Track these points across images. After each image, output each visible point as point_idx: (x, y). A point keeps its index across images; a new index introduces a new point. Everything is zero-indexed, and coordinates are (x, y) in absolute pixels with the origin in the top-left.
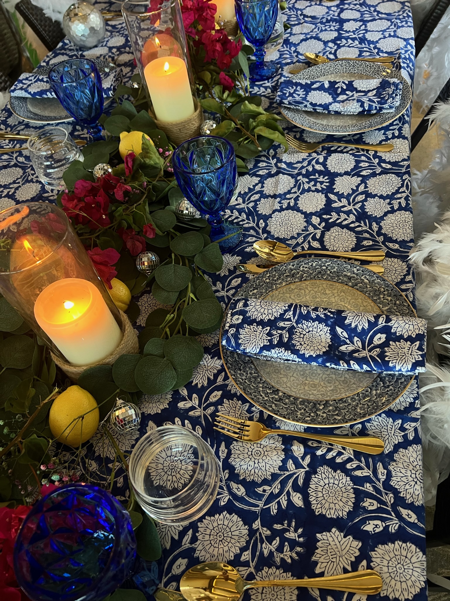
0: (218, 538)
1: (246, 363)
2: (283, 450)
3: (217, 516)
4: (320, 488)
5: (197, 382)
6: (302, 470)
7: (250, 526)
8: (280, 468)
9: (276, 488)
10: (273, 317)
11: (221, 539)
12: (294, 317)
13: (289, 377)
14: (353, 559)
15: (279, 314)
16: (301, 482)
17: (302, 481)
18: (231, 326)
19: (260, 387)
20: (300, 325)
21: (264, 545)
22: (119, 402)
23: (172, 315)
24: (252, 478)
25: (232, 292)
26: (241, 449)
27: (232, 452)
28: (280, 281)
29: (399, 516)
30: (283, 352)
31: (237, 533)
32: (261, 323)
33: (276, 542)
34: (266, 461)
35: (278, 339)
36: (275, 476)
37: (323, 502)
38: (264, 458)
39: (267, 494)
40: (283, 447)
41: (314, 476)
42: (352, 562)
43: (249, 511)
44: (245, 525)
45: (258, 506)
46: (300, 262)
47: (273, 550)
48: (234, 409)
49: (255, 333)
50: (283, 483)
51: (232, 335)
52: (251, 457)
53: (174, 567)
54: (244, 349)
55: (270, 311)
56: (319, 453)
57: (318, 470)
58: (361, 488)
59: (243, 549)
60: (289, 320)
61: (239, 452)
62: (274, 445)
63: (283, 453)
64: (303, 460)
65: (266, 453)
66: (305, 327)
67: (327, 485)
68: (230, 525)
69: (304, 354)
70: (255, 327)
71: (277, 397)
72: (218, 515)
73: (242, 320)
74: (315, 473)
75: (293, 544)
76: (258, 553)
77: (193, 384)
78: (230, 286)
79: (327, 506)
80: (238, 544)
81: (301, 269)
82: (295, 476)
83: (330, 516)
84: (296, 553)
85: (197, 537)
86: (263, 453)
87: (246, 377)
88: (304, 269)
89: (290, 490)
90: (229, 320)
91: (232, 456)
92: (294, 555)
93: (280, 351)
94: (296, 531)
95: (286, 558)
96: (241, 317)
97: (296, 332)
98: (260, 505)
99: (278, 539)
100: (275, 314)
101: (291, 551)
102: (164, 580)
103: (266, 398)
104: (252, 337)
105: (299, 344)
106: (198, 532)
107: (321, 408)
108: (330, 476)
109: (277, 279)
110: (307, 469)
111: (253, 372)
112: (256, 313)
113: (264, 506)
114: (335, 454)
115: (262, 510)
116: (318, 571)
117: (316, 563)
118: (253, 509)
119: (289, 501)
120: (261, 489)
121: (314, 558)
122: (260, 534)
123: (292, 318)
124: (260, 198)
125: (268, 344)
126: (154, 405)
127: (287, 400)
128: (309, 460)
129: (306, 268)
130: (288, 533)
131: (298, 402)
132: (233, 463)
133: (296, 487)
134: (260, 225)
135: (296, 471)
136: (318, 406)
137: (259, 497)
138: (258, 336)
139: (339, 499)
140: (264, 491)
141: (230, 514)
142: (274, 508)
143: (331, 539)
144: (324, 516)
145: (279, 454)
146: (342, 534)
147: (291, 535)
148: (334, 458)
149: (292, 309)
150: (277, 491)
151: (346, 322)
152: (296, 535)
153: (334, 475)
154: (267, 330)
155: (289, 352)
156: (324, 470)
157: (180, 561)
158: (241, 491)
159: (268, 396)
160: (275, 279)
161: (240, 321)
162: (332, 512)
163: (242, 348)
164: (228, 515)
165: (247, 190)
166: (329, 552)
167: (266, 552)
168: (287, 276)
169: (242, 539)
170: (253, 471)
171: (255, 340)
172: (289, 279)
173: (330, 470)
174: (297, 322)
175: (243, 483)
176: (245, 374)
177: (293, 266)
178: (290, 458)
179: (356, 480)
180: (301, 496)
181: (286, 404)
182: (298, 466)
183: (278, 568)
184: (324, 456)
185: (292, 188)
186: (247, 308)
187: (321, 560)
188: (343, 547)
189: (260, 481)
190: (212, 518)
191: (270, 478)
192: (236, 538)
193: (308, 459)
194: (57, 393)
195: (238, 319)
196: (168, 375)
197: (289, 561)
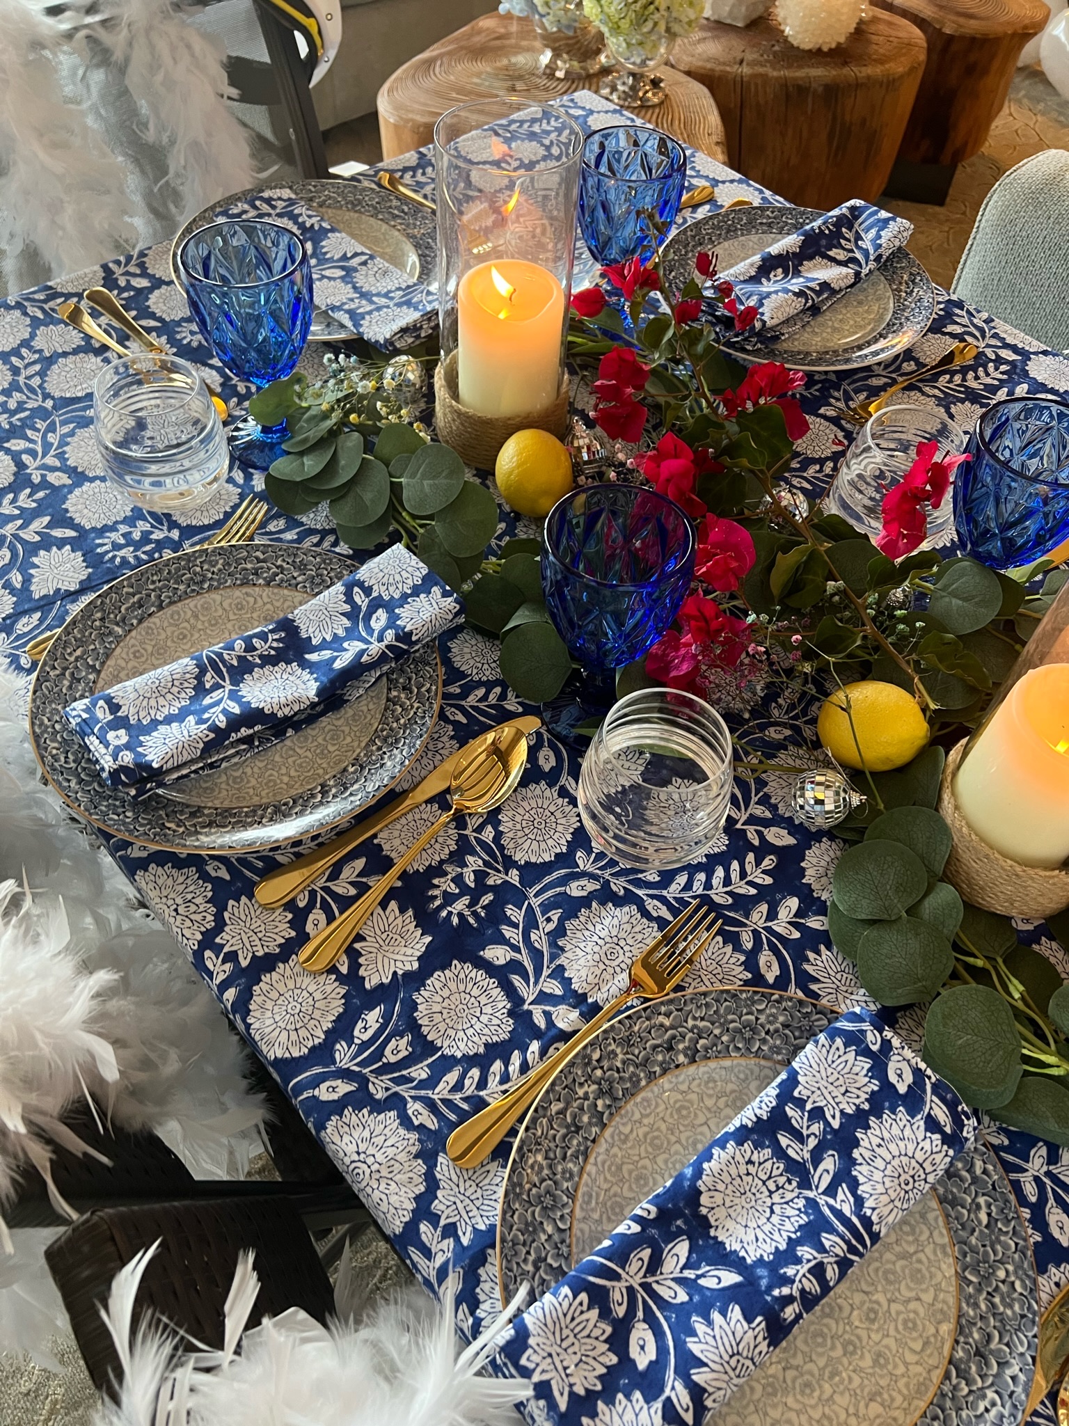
2: (585, 994)
3: (569, 837)
4: (483, 1000)
5: (824, 957)
6: (531, 998)
7: (519, 868)
8: (561, 968)
9: (539, 938)
10: (860, 1160)
12: (831, 1208)
14: (361, 960)
15: (861, 1179)
16: (516, 980)
17: (517, 984)
18: (886, 1045)
19: (722, 1034)
20: (801, 1203)
21: (480, 862)
22: (856, 799)
24: (582, 919)
25: (1031, 1191)
26: (640, 937)
27: (644, 920)
28: (983, 1307)
29: (346, 1074)
30: (758, 1112)
31: (526, 846)
32: (859, 1119)
33: (470, 880)
34: (589, 957)
35: (793, 1121)
36: (557, 950)
37: (462, 987)
38: (597, 957)
39: (541, 919)
40: (590, 1000)
41: (508, 1006)
42: (361, 955)
43: (539, 880)
44: (526, 862)
45: (536, 896)
46: (1015, 1406)
47: (465, 870)
49: (843, 1090)
50: (536, 955)
51: (863, 1032)
52: (615, 940)
53: (551, 754)
54: (817, 1042)
55: (880, 1163)
56: (535, 1046)
57: (511, 1021)
58: (430, 1060)
59: (498, 835)
60: (831, 1191)
62: (604, 989)
63: (580, 991)
64: (544, 1012)
65: (602, 966)
66: (790, 1212)
67: (478, 1014)
68: (543, 845)
69: (723, 1148)
70: (857, 1101)
71: (681, 1046)
73: (893, 1086)
74: (511, 1013)
75: (449, 899)
76: (478, 849)
77: (822, 947)
78: (1051, 1201)
79: (452, 985)
80: (511, 835)
81: (990, 1394)
82: (532, 980)
83: (435, 975)
84: (436, 897)
85: (564, 798)
86: (607, 962)
87: (762, 1026)
88: (986, 1403)
89: (518, 956)
90: (908, 1053)
91: (639, 916)
92: (436, 892)
93: (763, 1105)
94: (460, 915)
95: (443, 880)
96: (902, 1089)
97: (789, 1181)
99: (472, 885)
100: (864, 1169)
101: (445, 891)
102: (546, 736)
103: (691, 1023)
105: (755, 1158)
107: (600, 1103)
108: (486, 1031)
109: (994, 1305)
110: (526, 1007)
112: (896, 1131)
114: (511, 1069)
115: (526, 898)
116: (393, 905)
117: (402, 910)
118: (538, 887)
119: (505, 942)
120: (555, 918)
121: (410, 912)
122: (499, 871)
123: (831, 1201)
125: (796, 1094)
126: (823, 863)
127: (660, 1058)
128: (536, 1021)
129: (987, 1410)
130: (467, 902)
131: (642, 1075)
132: (626, 909)
133: (515, 966)
135: (538, 988)
136: (608, 1102)
137: (546, 908)
138: (831, 1088)
139: (445, 1012)
140: (549, 920)
141: (557, 855)
143: (409, 952)
144: (443, 969)
145: (584, 984)
146: (400, 972)
147: (460, 905)
148: (507, 1064)
150: (533, 937)
151: (737, 1308)
152: (455, 912)
153: (484, 1038)
154: (834, 1117)
156: (503, 1029)
157: (553, 762)
158: (575, 889)
160: (997, 1300)
161: (893, 1078)
162: (438, 985)
164: (558, 851)
167: (470, 859)
169: (511, 845)
170: (592, 928)
171: (824, 1075)
172: (976, 1336)
173: (495, 1039)
174: (812, 1204)
175: (585, 902)
177: (1014, 1378)
179: (447, 1063)
180: (497, 963)
181: (655, 1047)
182: (543, 998)
183: (442, 862)
184: (524, 1049)
187: (400, 920)
188: (386, 960)
189: (568, 925)
190: (572, 830)
191: (560, 943)
192: (520, 841)
193: (540, 1021)
195: (900, 1074)
197: (436, 881)
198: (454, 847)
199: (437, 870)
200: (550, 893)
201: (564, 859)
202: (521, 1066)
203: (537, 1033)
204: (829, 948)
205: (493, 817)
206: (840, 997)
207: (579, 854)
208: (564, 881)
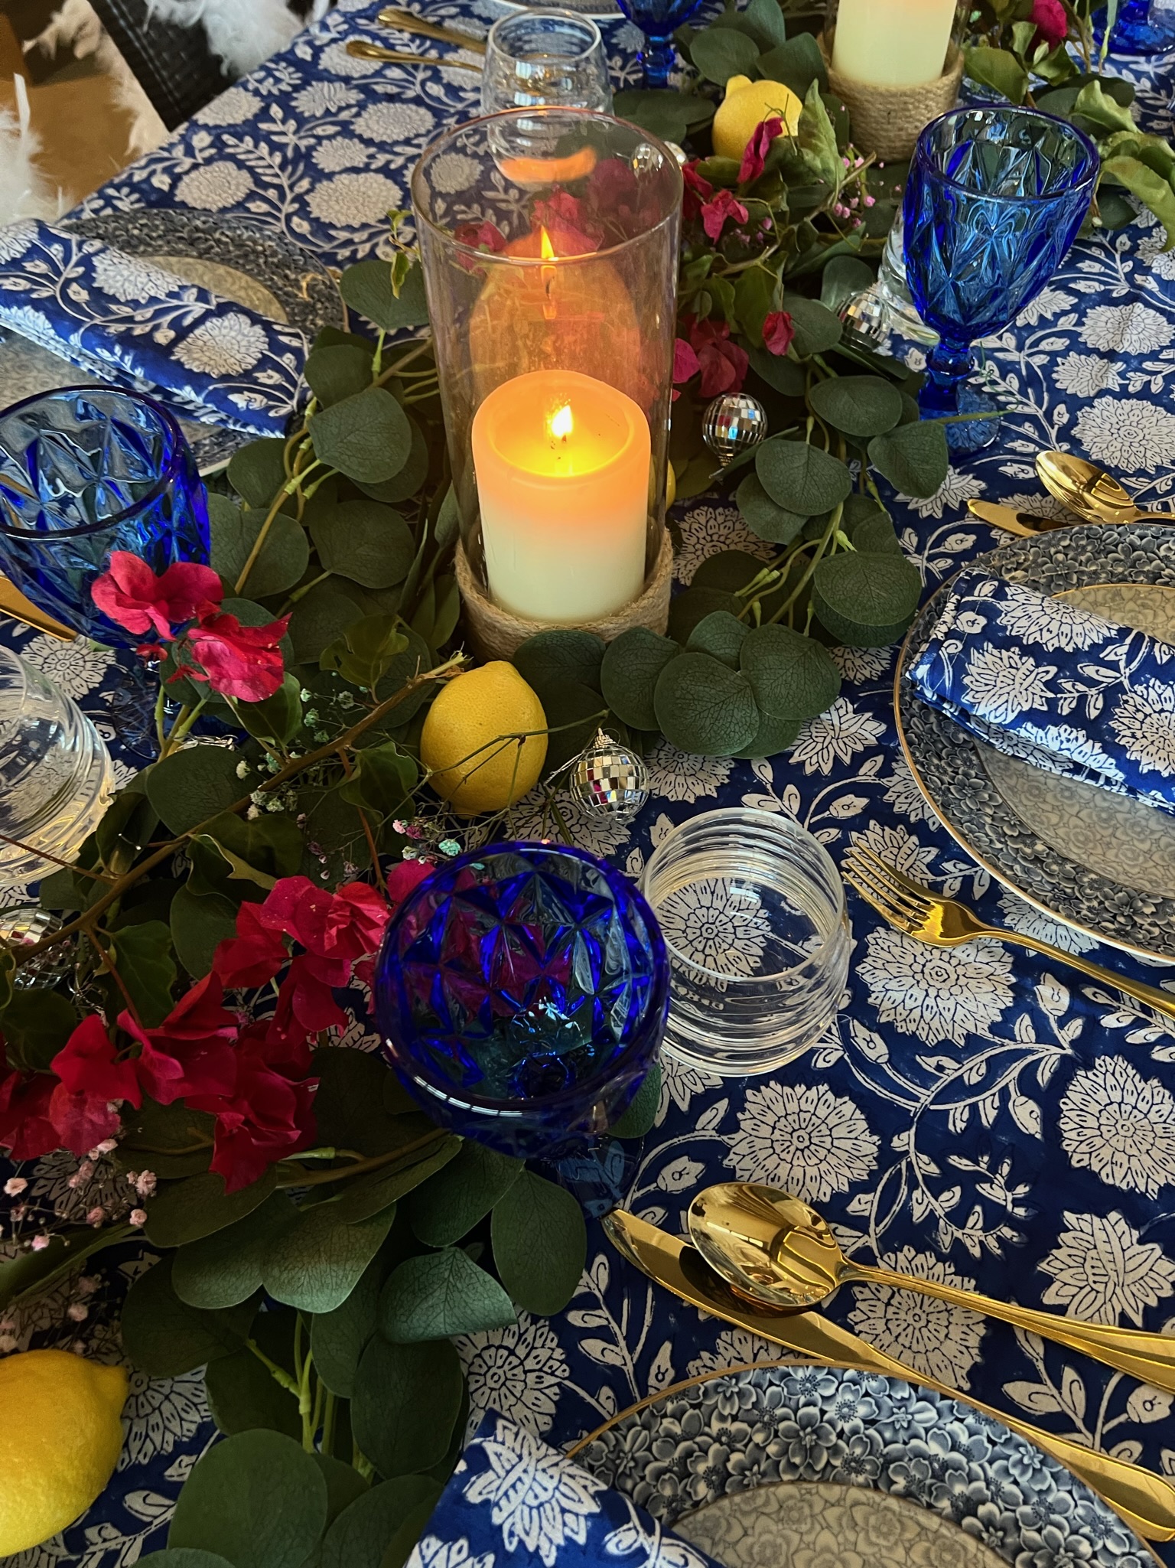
0: (795, 1141)
1: (959, 746)
2: (1010, 987)
3: (800, 1089)
4: (1094, 1108)
5: (803, 758)
6: (1054, 1049)
7: (886, 1140)
8: (994, 1028)
9: (973, 1070)
10: (1072, 645)
11: (801, 1146)
12: (1129, 663)
13: (1067, 816)
14: (1153, 1302)
15: (1088, 642)
16: (1044, 1076)
17: (1047, 1075)
20: (1139, 688)
21: (917, 1194)
22: (603, 740)
23: (776, 574)
24: (912, 1027)
26: (896, 951)
27: (871, 950)
30: (1082, 740)
31: (847, 1145)
32: (1035, 651)
33: (952, 1197)
34: (960, 999)
35: (1073, 705)
36: (974, 1043)
37: (1099, 1142)
38: (956, 990)
39: (946, 1079)
40: (1013, 980)
41: (1082, 1073)
42: (1147, 1307)
44: (872, 1133)
45: (916, 1099)
47: (940, 1212)
48: (895, 851)
52: (918, 977)
53: (667, 1172)
54: (973, 705)
55: (1066, 629)
56: (1109, 1021)
57: (1098, 1061)
59: (858, 1187)
60: (1113, 666)
61: (889, 957)
62: (988, 970)
63: (1011, 994)
64: (1061, 1026)
65: (962, 981)
67: (1115, 1106)
68: (833, 1120)
72: (804, 1087)
74: (1089, 1066)
75: (995, 1215)
77: (792, 761)
79: (1106, 1154)
80: (846, 1171)
82: (1030, 1058)
83: (1110, 1181)
84: (999, 1239)
85: (738, 1122)
86: (954, 977)
91: (869, 960)
92: (992, 1243)
94: (1010, 1186)
95: (968, 1242)
97: (1126, 702)
98: (923, 1099)
99: (957, 1190)
100: (1079, 641)
101: (985, 1229)
102: (635, 1194)
104: (1001, 678)
105: (1128, 733)
106: (743, 1110)
107: (1148, 910)
108: (1129, 1086)
109: (1088, 560)
110: (1069, 1051)
111: (973, 773)
112: (1024, 622)
113: (932, 1103)
114: (1152, 1038)
115: (926, 1111)
116: (1049, 1298)
117: (1048, 1280)
118: (901, 1101)
119: (1004, 1113)
120: (933, 1061)
121: (1043, 1266)
122: (910, 1165)
123: (1122, 664)
124: (1068, 349)
125: (1045, 708)
126: (681, 780)
128: (1078, 1032)
130: (986, 1186)
131: (1086, 880)
132: (867, 978)
133: (1027, 1084)
134: (1055, 417)
135: (1037, 1046)
136: (1140, 904)
137: (925, 1079)
138: (1018, 680)
139: (1143, 1148)
140: (940, 1068)
141: (837, 1095)
142: (958, 1117)
143: (1100, 1236)
144: (1095, 1176)
145: (999, 992)
146: (1136, 1234)
147: (996, 1193)
148: (1150, 1046)
149: (1128, 641)
150: (975, 1079)
152: (1010, 1197)
154: (1047, 672)
155: (1098, 745)
156: (1112, 1069)
157: (683, 1162)
158: (877, 1050)
159: (1005, 843)
160: (1083, 558)
161: (977, 629)
162: (1119, 1173)
163: (966, 699)
164: (830, 1096)
165: (1034, 321)
166: (1087, 1265)
167: (918, 1213)
168: (1116, 560)
169: (858, 1164)
171: (1008, 689)
173: (1131, 1072)
175: (887, 1032)
176: (949, 770)
178: (1028, 1012)
180: (1037, 1111)
182: (1044, 1035)
183: (941, 1258)
184: (1120, 1033)
185: (1163, 348)
186: (1003, 603)
187: (1064, 1276)
188: (1131, 1265)
189: (932, 1041)
190: (787, 1090)
191: (962, 1042)
193: (1075, 1028)
194: (460, 665)
195: (972, 623)
196: (738, 715)
197: (976, 1252)
198: (908, 1251)
199: (959, 1259)
200: (901, 1081)
201: (839, 1081)
202: (1142, 1027)
203: (1092, 1026)
204: (791, 754)
205: (833, 1210)
206: (842, 734)
207: (821, 1064)
208: (873, 1070)
